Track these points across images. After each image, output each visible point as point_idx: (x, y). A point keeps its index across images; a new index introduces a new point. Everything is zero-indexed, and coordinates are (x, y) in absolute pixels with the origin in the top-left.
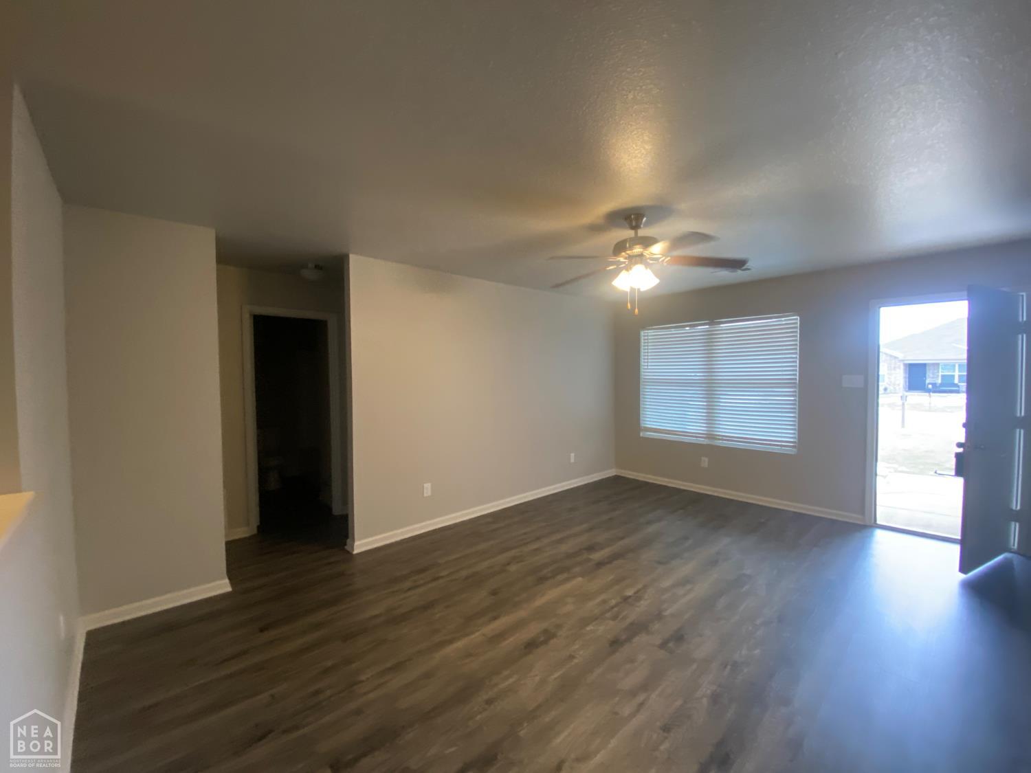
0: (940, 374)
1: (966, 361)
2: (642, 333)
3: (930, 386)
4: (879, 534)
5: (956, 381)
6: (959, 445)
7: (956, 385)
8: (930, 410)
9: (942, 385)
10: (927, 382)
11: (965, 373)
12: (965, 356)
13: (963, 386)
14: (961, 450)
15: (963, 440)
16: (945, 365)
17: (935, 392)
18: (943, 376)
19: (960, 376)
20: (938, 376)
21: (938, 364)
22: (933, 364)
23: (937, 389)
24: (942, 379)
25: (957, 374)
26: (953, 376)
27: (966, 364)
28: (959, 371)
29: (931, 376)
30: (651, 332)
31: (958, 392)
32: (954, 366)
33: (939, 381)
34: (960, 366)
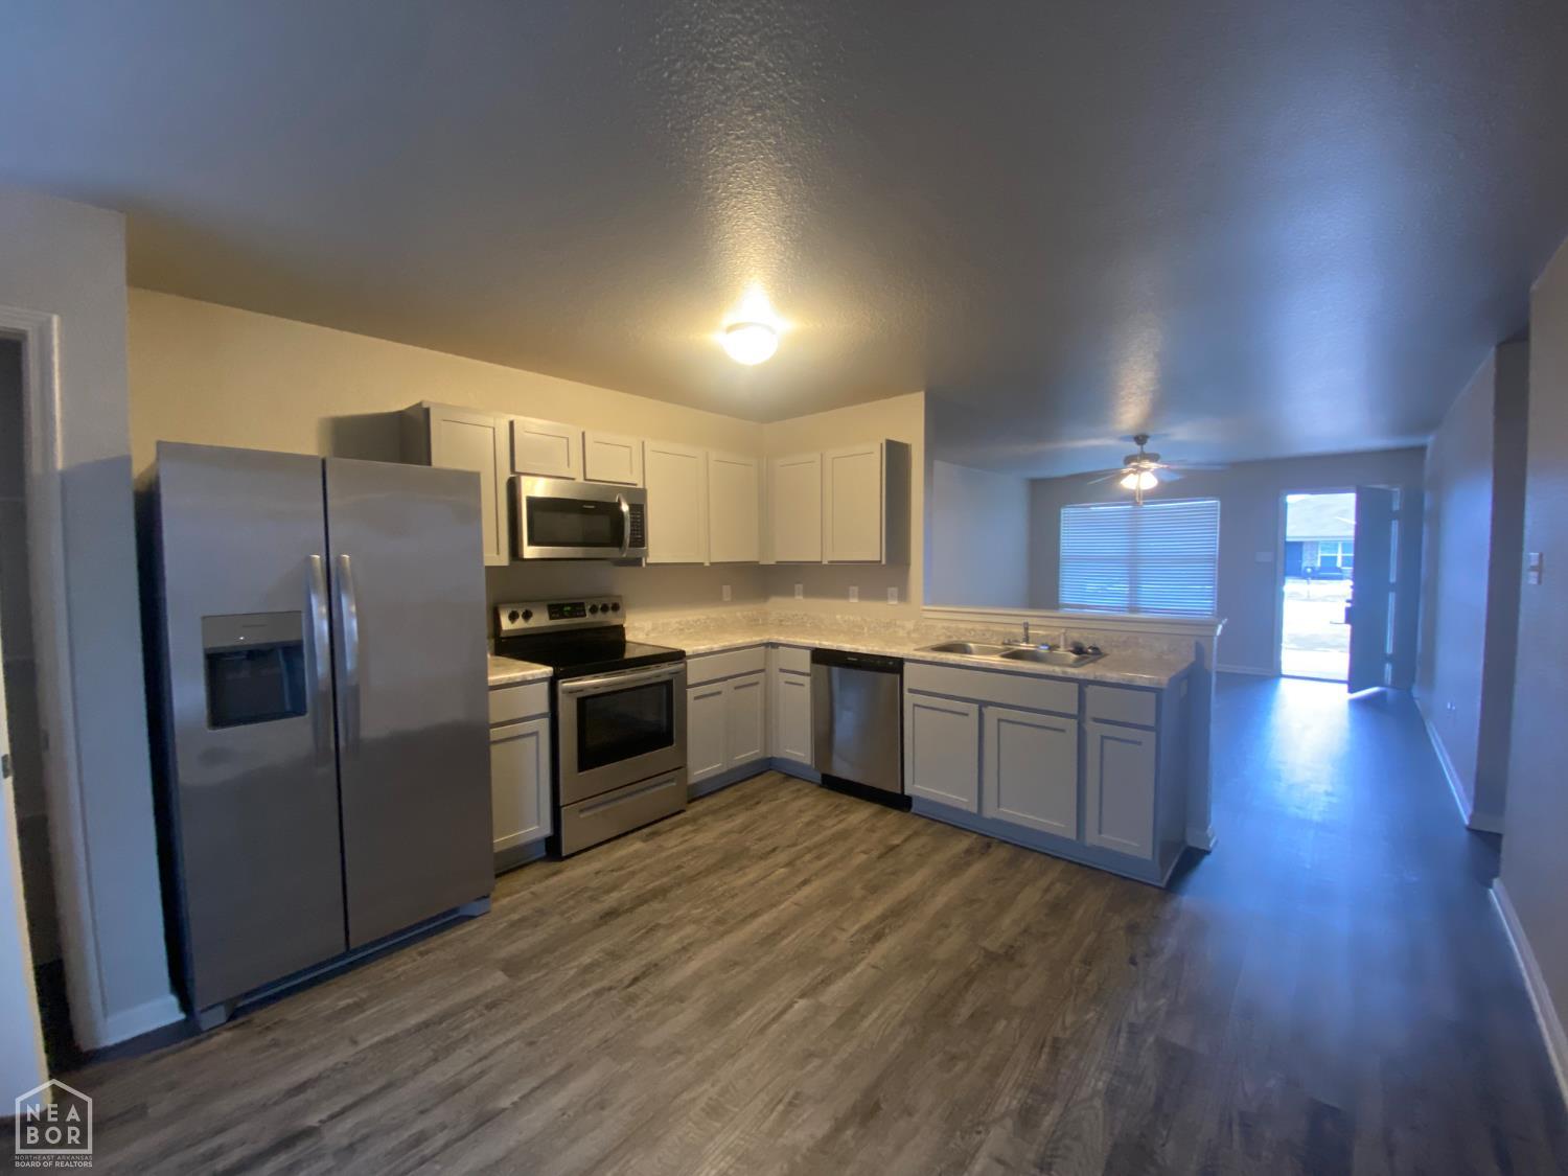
0: (1320, 555)
1: (1353, 539)
2: (1063, 511)
3: (1309, 570)
4: (1283, 681)
5: (1339, 564)
6: (1348, 601)
7: (1340, 570)
8: (1308, 599)
9: (1322, 569)
10: (1304, 564)
11: (1352, 555)
12: (1351, 533)
13: (1349, 569)
14: (1349, 605)
15: (1350, 597)
16: (1327, 543)
17: (1313, 578)
18: (1322, 557)
19: (1343, 558)
20: (1317, 558)
21: (1317, 543)
22: (1312, 543)
23: (1316, 575)
24: (1322, 562)
25: (1340, 555)
26: (1335, 558)
27: (1353, 542)
28: (1343, 552)
29: (1309, 558)
30: (1072, 511)
31: (1340, 578)
32: (1336, 545)
33: (1318, 564)
34: (1344, 545)
